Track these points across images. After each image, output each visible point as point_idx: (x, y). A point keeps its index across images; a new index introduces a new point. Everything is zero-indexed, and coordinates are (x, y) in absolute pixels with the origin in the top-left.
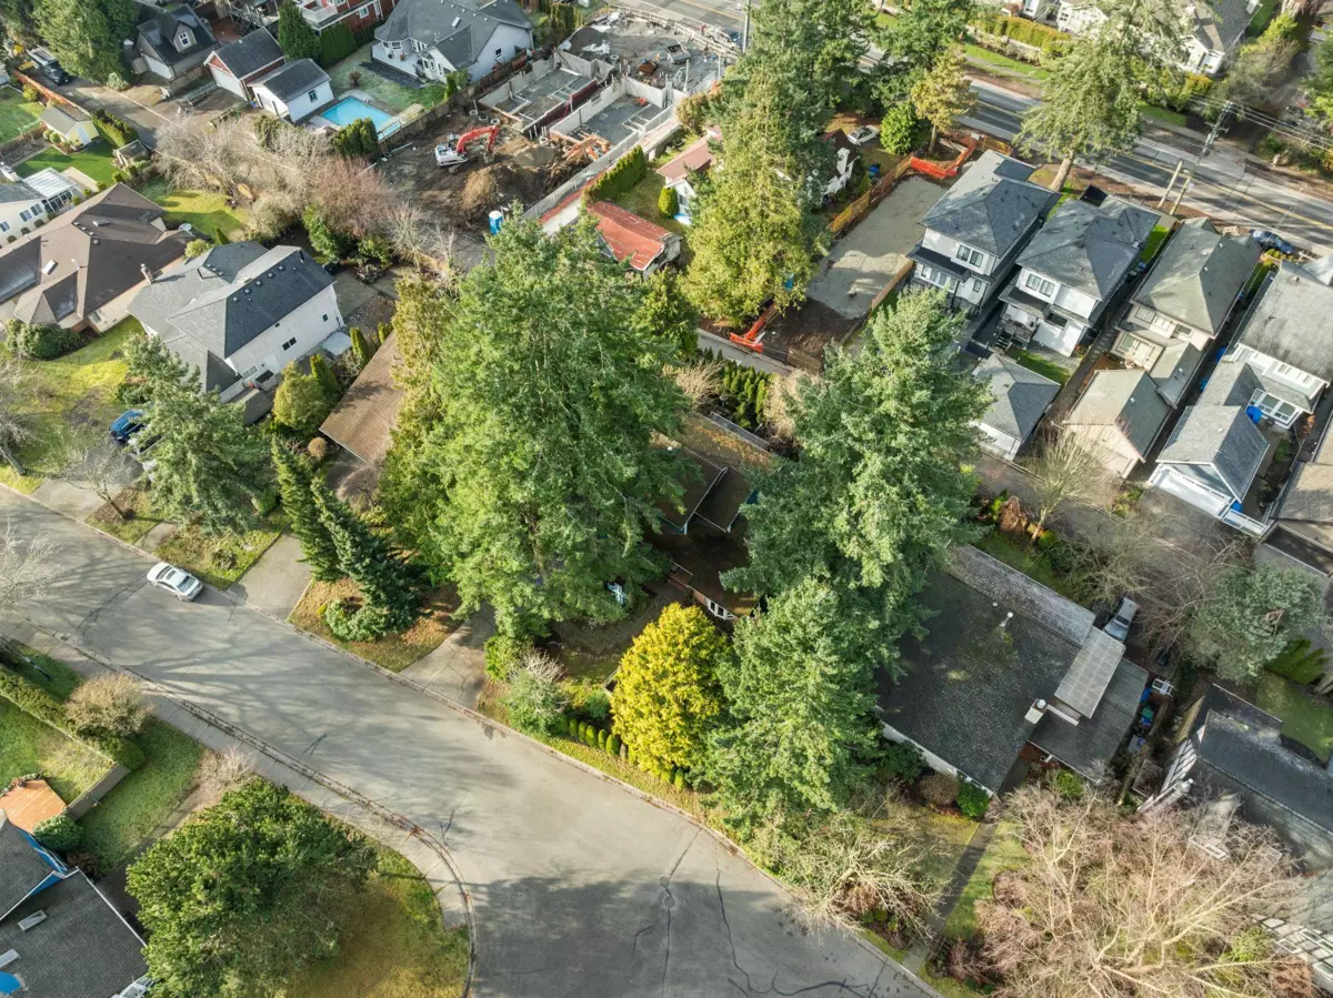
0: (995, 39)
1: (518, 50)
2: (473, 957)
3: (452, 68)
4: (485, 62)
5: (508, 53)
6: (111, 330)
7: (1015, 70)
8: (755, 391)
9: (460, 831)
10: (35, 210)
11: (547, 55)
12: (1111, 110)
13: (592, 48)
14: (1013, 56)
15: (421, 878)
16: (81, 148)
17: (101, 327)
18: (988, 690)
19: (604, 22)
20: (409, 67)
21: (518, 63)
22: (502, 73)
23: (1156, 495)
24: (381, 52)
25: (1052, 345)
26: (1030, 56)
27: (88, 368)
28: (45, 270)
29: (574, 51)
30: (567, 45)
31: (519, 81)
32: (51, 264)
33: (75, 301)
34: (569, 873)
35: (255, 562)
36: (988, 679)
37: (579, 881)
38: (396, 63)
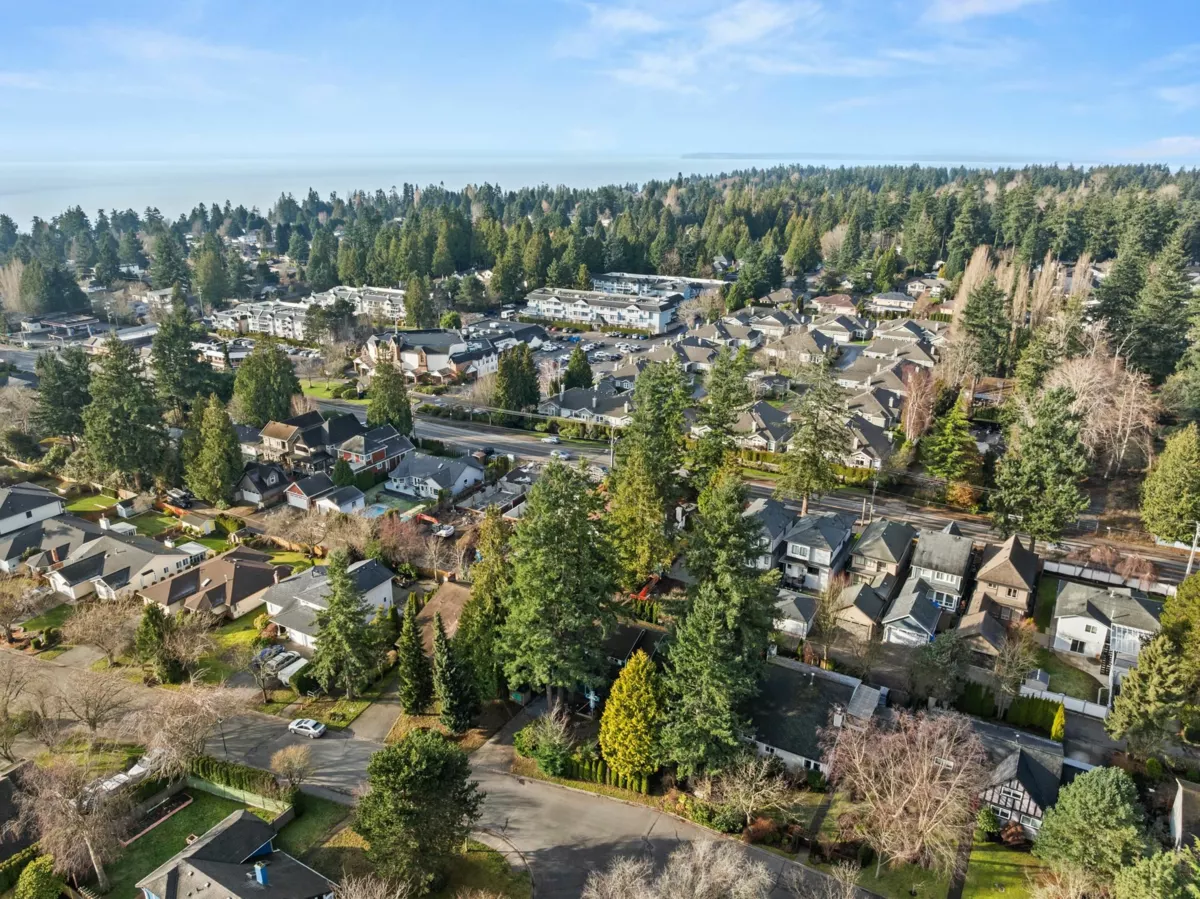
0: (753, 463)
1: (476, 481)
2: (534, 885)
3: (439, 488)
4: (458, 486)
5: (470, 482)
6: (240, 618)
7: (768, 476)
8: (651, 610)
9: (511, 829)
10: (185, 562)
11: (493, 484)
12: (818, 470)
13: (520, 479)
14: (766, 470)
15: (493, 851)
16: (204, 536)
17: (236, 615)
18: (811, 715)
19: (525, 467)
20: (410, 492)
21: (477, 487)
22: (468, 492)
23: (889, 645)
24: (391, 486)
25: (815, 587)
26: (775, 470)
27: (230, 635)
28: (203, 584)
29: (510, 480)
30: (505, 478)
31: (478, 496)
32: (207, 580)
33: (225, 598)
34: (584, 840)
35: (358, 717)
36: (810, 710)
37: (590, 845)
38: (401, 490)
